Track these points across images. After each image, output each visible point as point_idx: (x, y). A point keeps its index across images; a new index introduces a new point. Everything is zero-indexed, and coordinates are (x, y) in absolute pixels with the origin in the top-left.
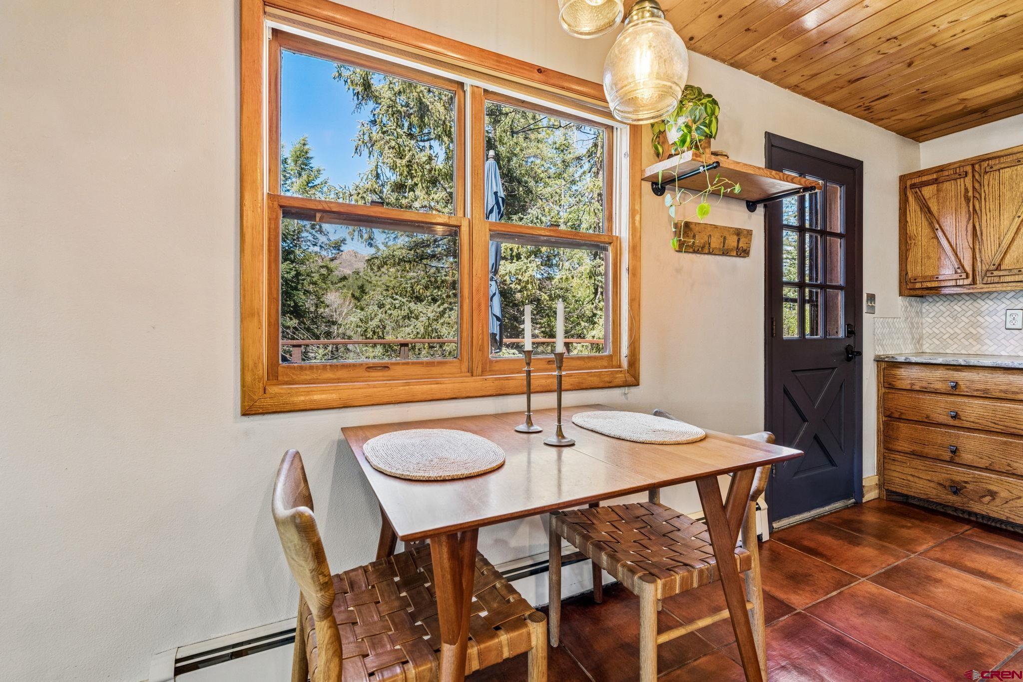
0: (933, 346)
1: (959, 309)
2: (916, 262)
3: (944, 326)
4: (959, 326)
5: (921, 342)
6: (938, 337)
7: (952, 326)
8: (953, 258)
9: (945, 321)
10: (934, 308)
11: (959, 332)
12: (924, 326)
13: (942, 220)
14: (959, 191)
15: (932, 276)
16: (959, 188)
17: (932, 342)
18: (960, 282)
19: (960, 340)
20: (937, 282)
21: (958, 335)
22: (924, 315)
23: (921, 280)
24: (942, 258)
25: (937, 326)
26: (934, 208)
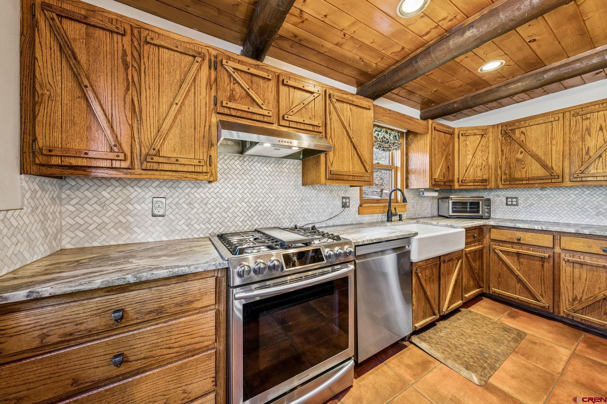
0: (74, 241)
1: (108, 196)
2: (52, 126)
3: (90, 215)
4: (108, 214)
5: (59, 237)
6: (82, 228)
7: (100, 215)
8: (108, 132)
9: (91, 209)
10: (77, 193)
11: (107, 221)
12: (64, 216)
13: (93, 77)
14: (116, 48)
15: (79, 151)
16: (116, 45)
17: (74, 235)
18: (117, 164)
19: (108, 230)
20: (85, 160)
21: (107, 224)
22: (64, 202)
23: (60, 153)
24: (92, 128)
25: (82, 215)
26: (82, 57)
